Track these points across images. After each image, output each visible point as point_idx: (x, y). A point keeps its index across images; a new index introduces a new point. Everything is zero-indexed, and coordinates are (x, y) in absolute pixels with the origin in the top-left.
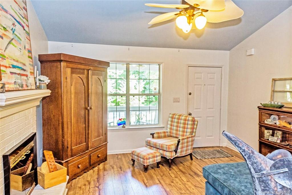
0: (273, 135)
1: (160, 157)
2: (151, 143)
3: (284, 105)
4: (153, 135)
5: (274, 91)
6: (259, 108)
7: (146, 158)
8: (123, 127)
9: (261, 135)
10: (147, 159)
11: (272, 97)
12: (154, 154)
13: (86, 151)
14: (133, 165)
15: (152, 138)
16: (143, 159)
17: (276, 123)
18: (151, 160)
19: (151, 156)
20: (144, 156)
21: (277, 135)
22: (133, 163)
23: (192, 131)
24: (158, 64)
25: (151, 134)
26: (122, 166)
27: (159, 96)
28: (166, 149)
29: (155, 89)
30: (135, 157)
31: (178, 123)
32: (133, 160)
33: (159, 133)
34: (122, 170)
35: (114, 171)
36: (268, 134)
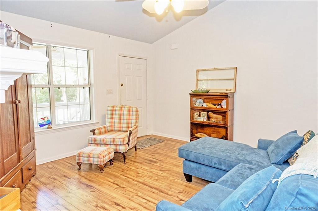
0: (199, 116)
1: (114, 152)
2: (98, 140)
3: (209, 91)
4: (93, 131)
5: (198, 80)
6: (191, 94)
7: (103, 156)
8: (48, 128)
9: (192, 117)
10: (103, 157)
11: (197, 85)
12: (108, 150)
13: (18, 164)
14: (79, 170)
15: (94, 135)
16: (98, 158)
17: (203, 106)
18: (107, 157)
19: (106, 153)
20: (100, 155)
21: (203, 116)
22: (79, 168)
23: (137, 122)
24: (87, 50)
25: (91, 131)
26: (65, 174)
27: (89, 88)
28: (120, 143)
29: (85, 80)
30: (83, 159)
31: (121, 115)
32: (80, 164)
33: (99, 129)
34: (70, 178)
35: (60, 182)
36: (197, 116)
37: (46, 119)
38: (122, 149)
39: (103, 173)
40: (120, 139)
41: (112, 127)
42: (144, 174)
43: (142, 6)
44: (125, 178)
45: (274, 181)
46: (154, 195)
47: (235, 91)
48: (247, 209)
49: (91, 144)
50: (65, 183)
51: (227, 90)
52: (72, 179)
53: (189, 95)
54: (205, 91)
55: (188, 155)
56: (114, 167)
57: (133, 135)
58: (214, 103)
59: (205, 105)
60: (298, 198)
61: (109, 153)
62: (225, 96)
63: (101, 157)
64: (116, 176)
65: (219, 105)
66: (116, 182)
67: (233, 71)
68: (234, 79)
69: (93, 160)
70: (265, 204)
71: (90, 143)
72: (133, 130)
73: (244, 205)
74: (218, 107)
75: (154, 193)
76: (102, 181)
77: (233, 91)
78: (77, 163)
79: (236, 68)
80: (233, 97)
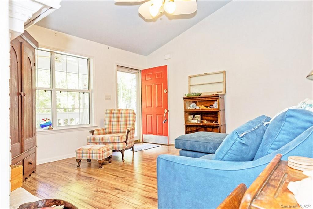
0: (193, 119)
1: (112, 150)
2: (97, 139)
3: (201, 94)
4: (92, 132)
5: (190, 86)
8: (49, 129)
9: (186, 120)
10: (102, 152)
11: (189, 90)
12: (107, 147)
13: (21, 154)
14: (79, 167)
15: (93, 135)
16: (97, 153)
17: (196, 108)
18: (106, 153)
19: (105, 149)
20: (99, 150)
21: (196, 118)
22: (79, 164)
23: (134, 123)
24: (87, 58)
25: (90, 132)
26: (65, 170)
27: (89, 93)
28: (119, 141)
29: (85, 86)
30: (83, 155)
31: (118, 117)
32: (80, 160)
33: (98, 130)
34: (69, 172)
35: (60, 176)
36: (190, 119)
37: (47, 121)
38: (120, 146)
39: (102, 168)
40: (118, 136)
41: (110, 129)
43: (139, 10)
44: (123, 171)
45: (265, 124)
47: (225, 93)
48: (242, 139)
49: (91, 143)
50: (65, 176)
51: (218, 92)
52: (71, 173)
53: (183, 99)
54: (197, 94)
56: (113, 164)
57: (130, 134)
58: (207, 105)
59: (198, 108)
61: (108, 150)
62: (216, 98)
63: (100, 152)
64: (114, 170)
65: (211, 107)
66: (114, 174)
67: (222, 75)
68: (223, 82)
69: (93, 155)
71: (89, 143)
72: (131, 130)
73: (239, 135)
76: (101, 174)
77: (223, 93)
78: (77, 160)
79: (225, 71)
80: (224, 98)
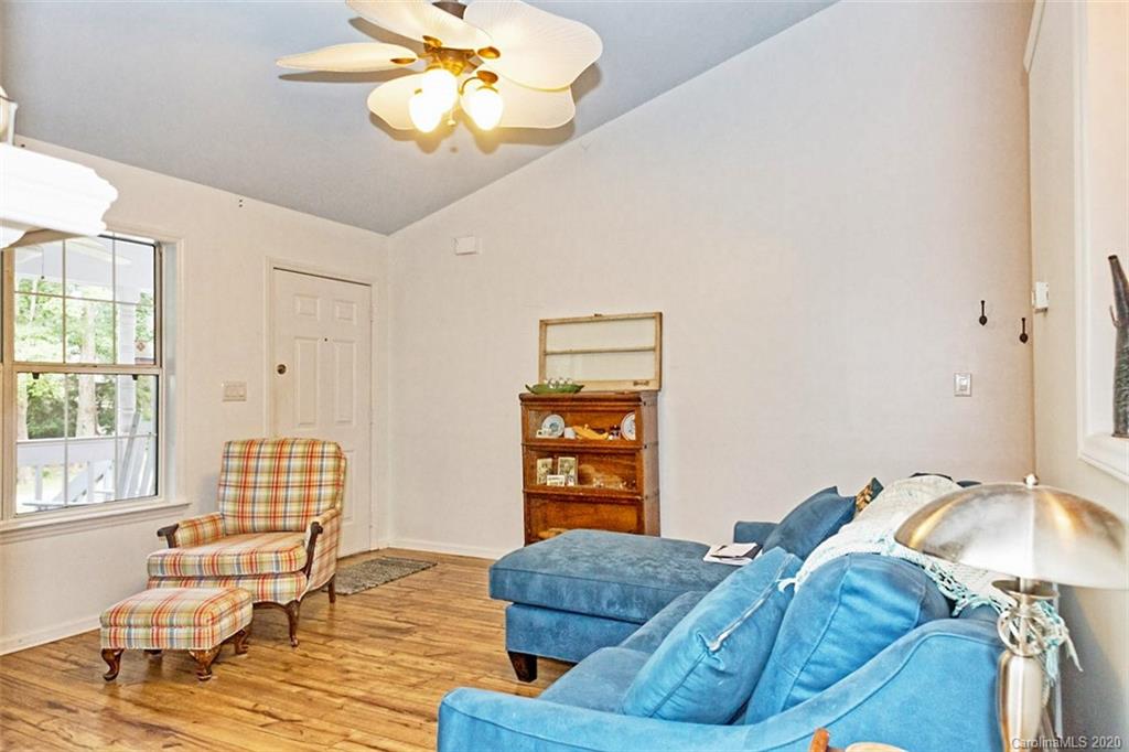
0: (553, 472)
1: (251, 606)
2: (187, 563)
3: (582, 387)
4: (169, 534)
5: (545, 354)
6: (523, 398)
7: (210, 617)
9: (529, 473)
10: (213, 619)
11: (542, 367)
12: (231, 595)
14: (111, 677)
15: (170, 547)
16: (190, 626)
17: (563, 435)
18: (226, 622)
19: (224, 606)
20: (200, 612)
21: (564, 469)
22: (111, 671)
23: (337, 494)
24: (152, 242)
25: (159, 534)
26: (52, 698)
27: (157, 376)
28: (278, 569)
29: (141, 347)
30: (129, 634)
31: (277, 471)
32: (116, 654)
33: (193, 524)
34: (74, 708)
35: (34, 726)
36: (544, 470)
38: (285, 590)
39: (208, 682)
40: (277, 552)
41: (241, 516)
42: (367, 671)
44: (295, 689)
45: (781, 587)
46: (408, 733)
47: (660, 386)
48: (717, 655)
49: (162, 579)
50: (55, 727)
51: (636, 383)
52: (82, 711)
53: (519, 402)
54: (568, 388)
55: (522, 587)
56: (253, 660)
57: (324, 539)
58: (598, 424)
59: (570, 434)
60: (845, 605)
61: (235, 607)
62: (631, 402)
63: (203, 621)
64: (258, 688)
65: (615, 432)
66: (262, 707)
67: (651, 325)
68: (654, 349)
69: (172, 634)
70: (764, 648)
71: (155, 578)
72: (325, 523)
73: (708, 644)
74: (611, 437)
75: (406, 725)
76: (209, 707)
77: (653, 386)
78: (104, 652)
79: (661, 314)
80: (655, 404)
